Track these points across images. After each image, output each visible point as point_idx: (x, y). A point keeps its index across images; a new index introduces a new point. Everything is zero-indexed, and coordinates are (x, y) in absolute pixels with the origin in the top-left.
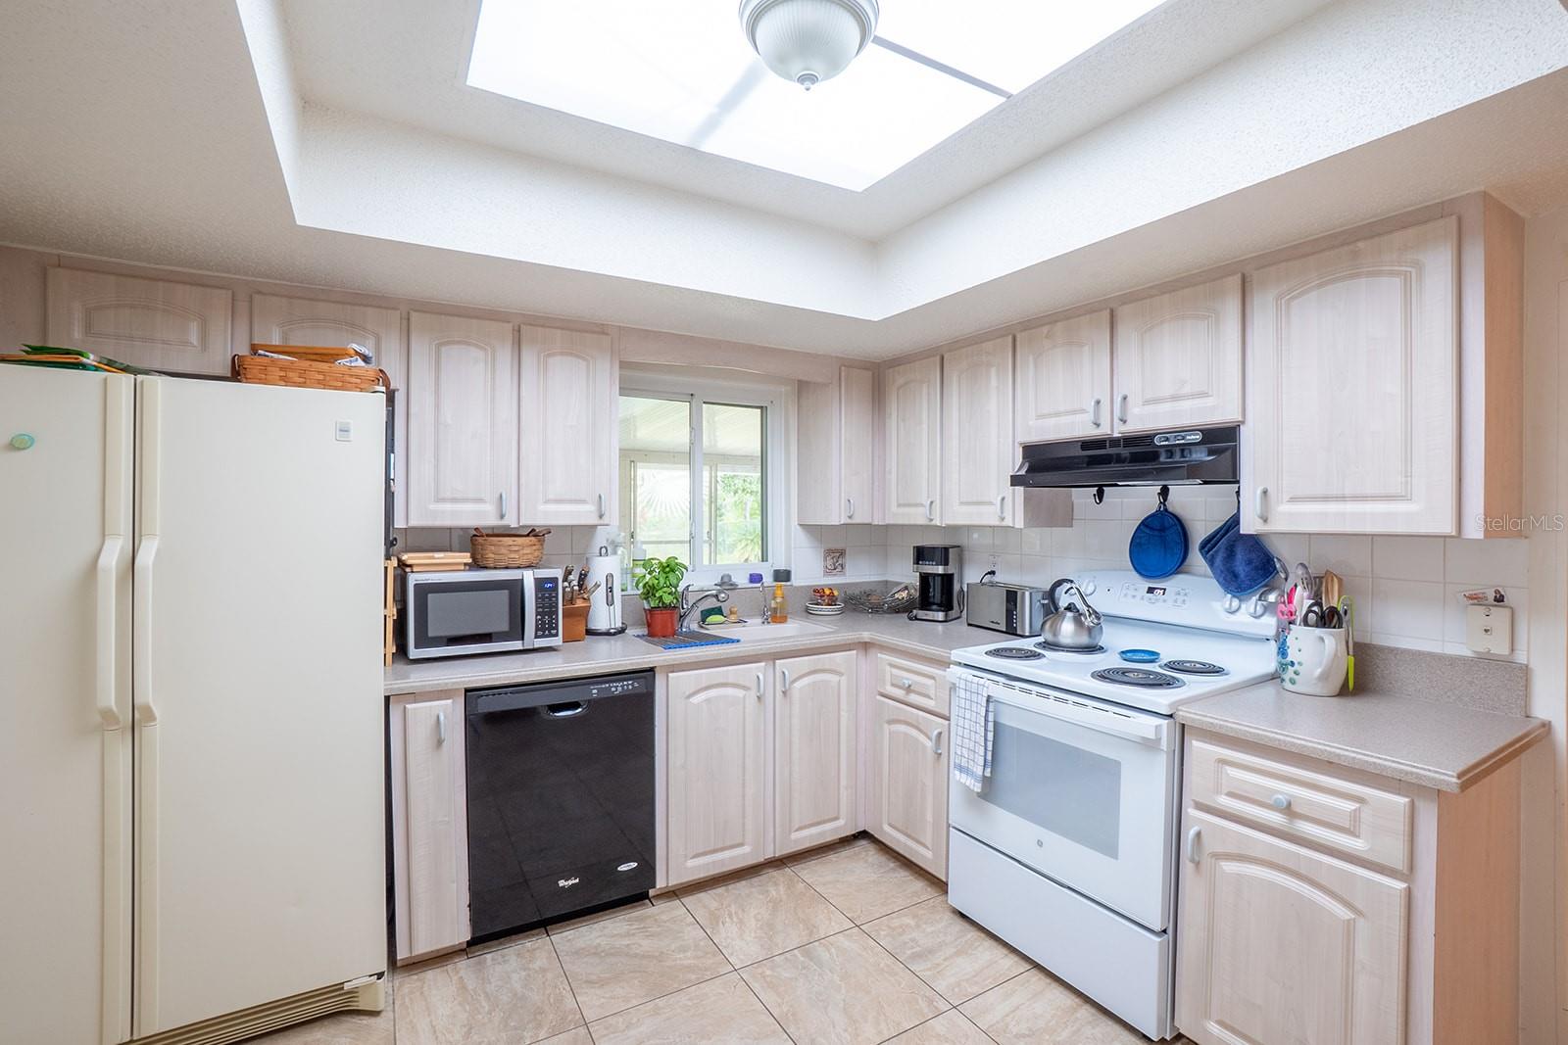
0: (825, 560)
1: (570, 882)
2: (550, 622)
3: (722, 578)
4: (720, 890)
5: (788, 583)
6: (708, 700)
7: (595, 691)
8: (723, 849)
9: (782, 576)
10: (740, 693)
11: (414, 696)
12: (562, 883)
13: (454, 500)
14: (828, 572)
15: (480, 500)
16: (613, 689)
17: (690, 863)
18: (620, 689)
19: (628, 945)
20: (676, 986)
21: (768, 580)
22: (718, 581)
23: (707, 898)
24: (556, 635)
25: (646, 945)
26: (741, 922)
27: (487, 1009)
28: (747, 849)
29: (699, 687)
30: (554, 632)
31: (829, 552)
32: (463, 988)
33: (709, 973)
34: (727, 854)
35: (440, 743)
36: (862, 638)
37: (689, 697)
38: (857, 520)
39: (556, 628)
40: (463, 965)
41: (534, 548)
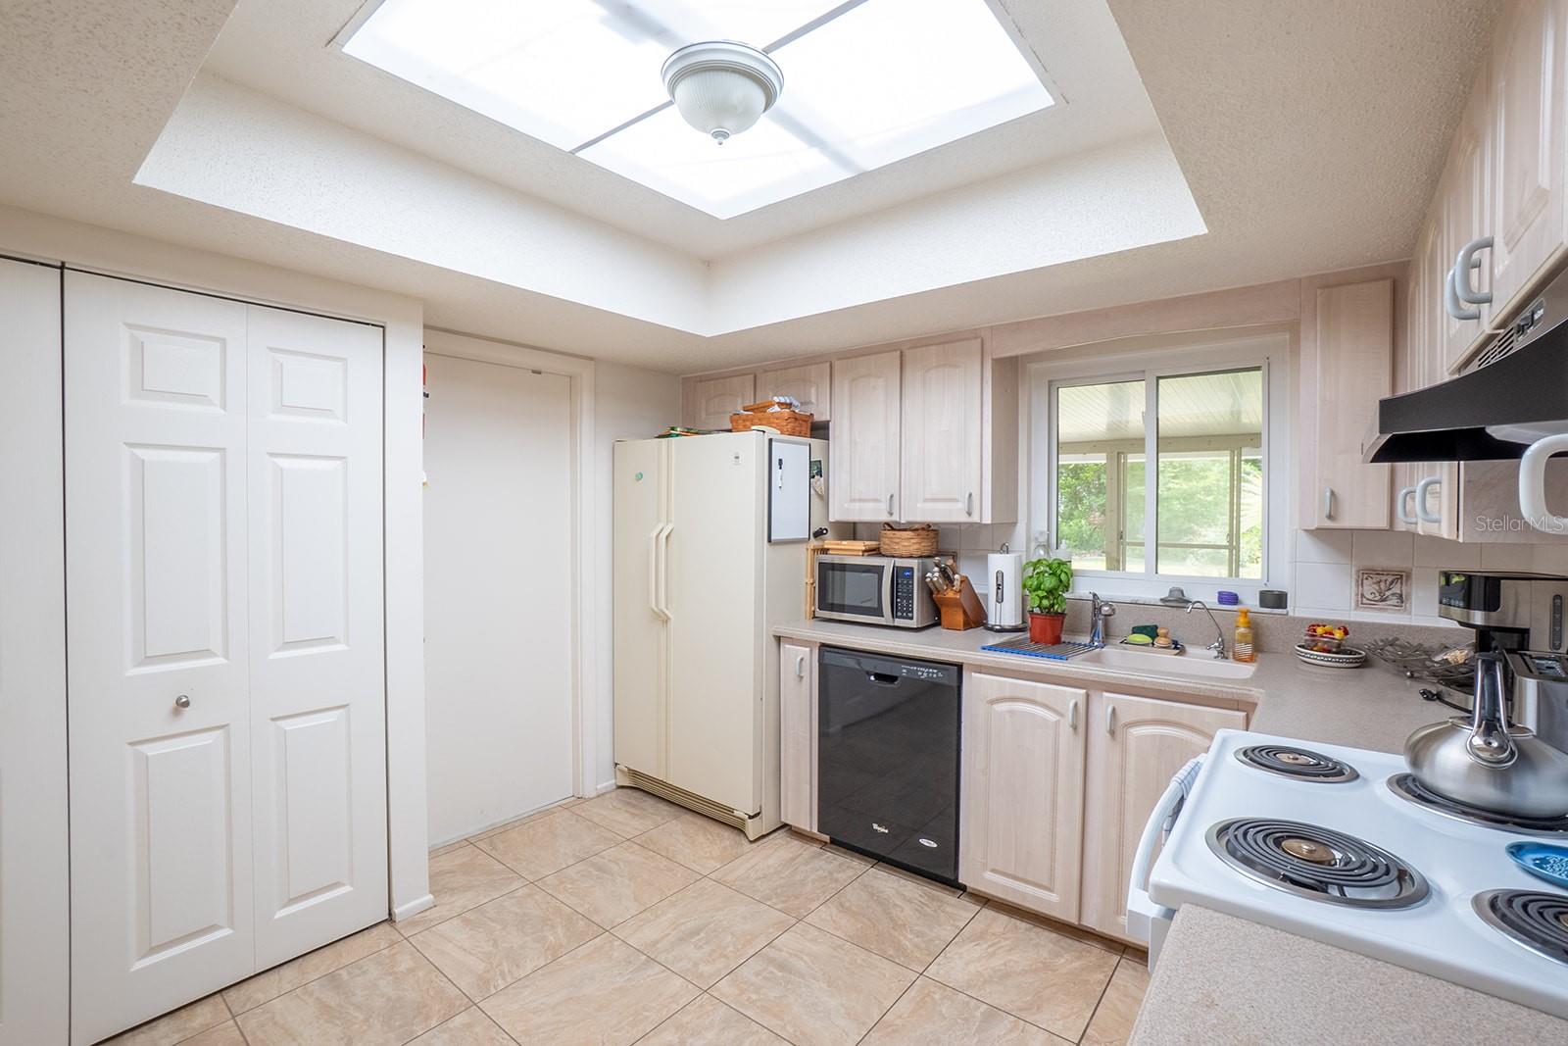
0: (1360, 583)
1: (882, 830)
2: (907, 606)
3: (1171, 591)
4: (1023, 925)
5: (1284, 611)
6: (1012, 712)
7: (904, 671)
8: (1027, 882)
9: (1275, 600)
10: (1052, 717)
11: (793, 641)
12: (875, 826)
13: (861, 500)
14: (1362, 602)
15: (877, 500)
16: (920, 673)
17: (989, 875)
18: (925, 674)
19: (896, 905)
20: (872, 947)
21: (1251, 602)
22: (1165, 595)
23: (1003, 920)
24: (912, 618)
25: (907, 913)
26: (992, 955)
27: (784, 876)
28: (1054, 897)
29: (1002, 695)
30: (910, 615)
31: (1366, 573)
32: (793, 859)
33: (902, 959)
34: (1030, 889)
35: (802, 677)
36: (1251, 696)
37: (992, 702)
38: (1347, 521)
39: (912, 612)
40: (815, 848)
41: (913, 541)
